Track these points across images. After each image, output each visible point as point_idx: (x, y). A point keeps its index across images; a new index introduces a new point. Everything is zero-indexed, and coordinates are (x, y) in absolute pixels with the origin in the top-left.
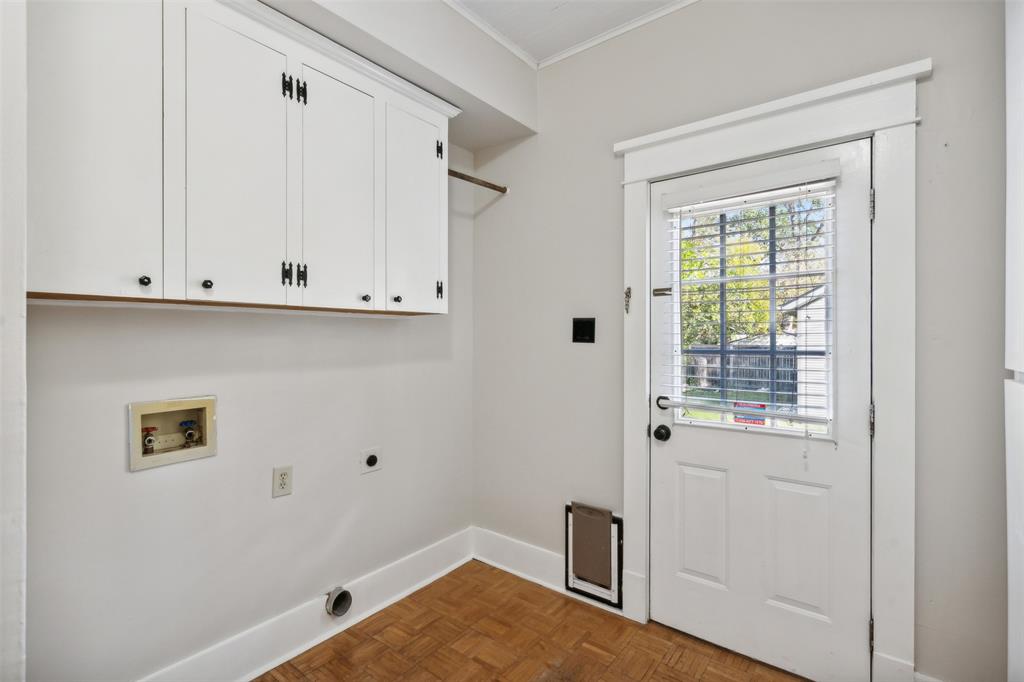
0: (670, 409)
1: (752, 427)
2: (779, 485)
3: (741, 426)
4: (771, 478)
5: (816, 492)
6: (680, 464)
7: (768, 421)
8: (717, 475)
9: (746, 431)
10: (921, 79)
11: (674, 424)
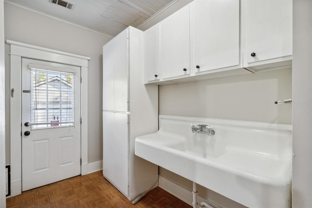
0: (30, 126)
1: (56, 127)
2: (63, 139)
3: (53, 127)
4: (60, 138)
5: (70, 138)
6: (33, 141)
7: (60, 125)
8: (46, 141)
9: (55, 128)
10: (88, 60)
11: (31, 130)
